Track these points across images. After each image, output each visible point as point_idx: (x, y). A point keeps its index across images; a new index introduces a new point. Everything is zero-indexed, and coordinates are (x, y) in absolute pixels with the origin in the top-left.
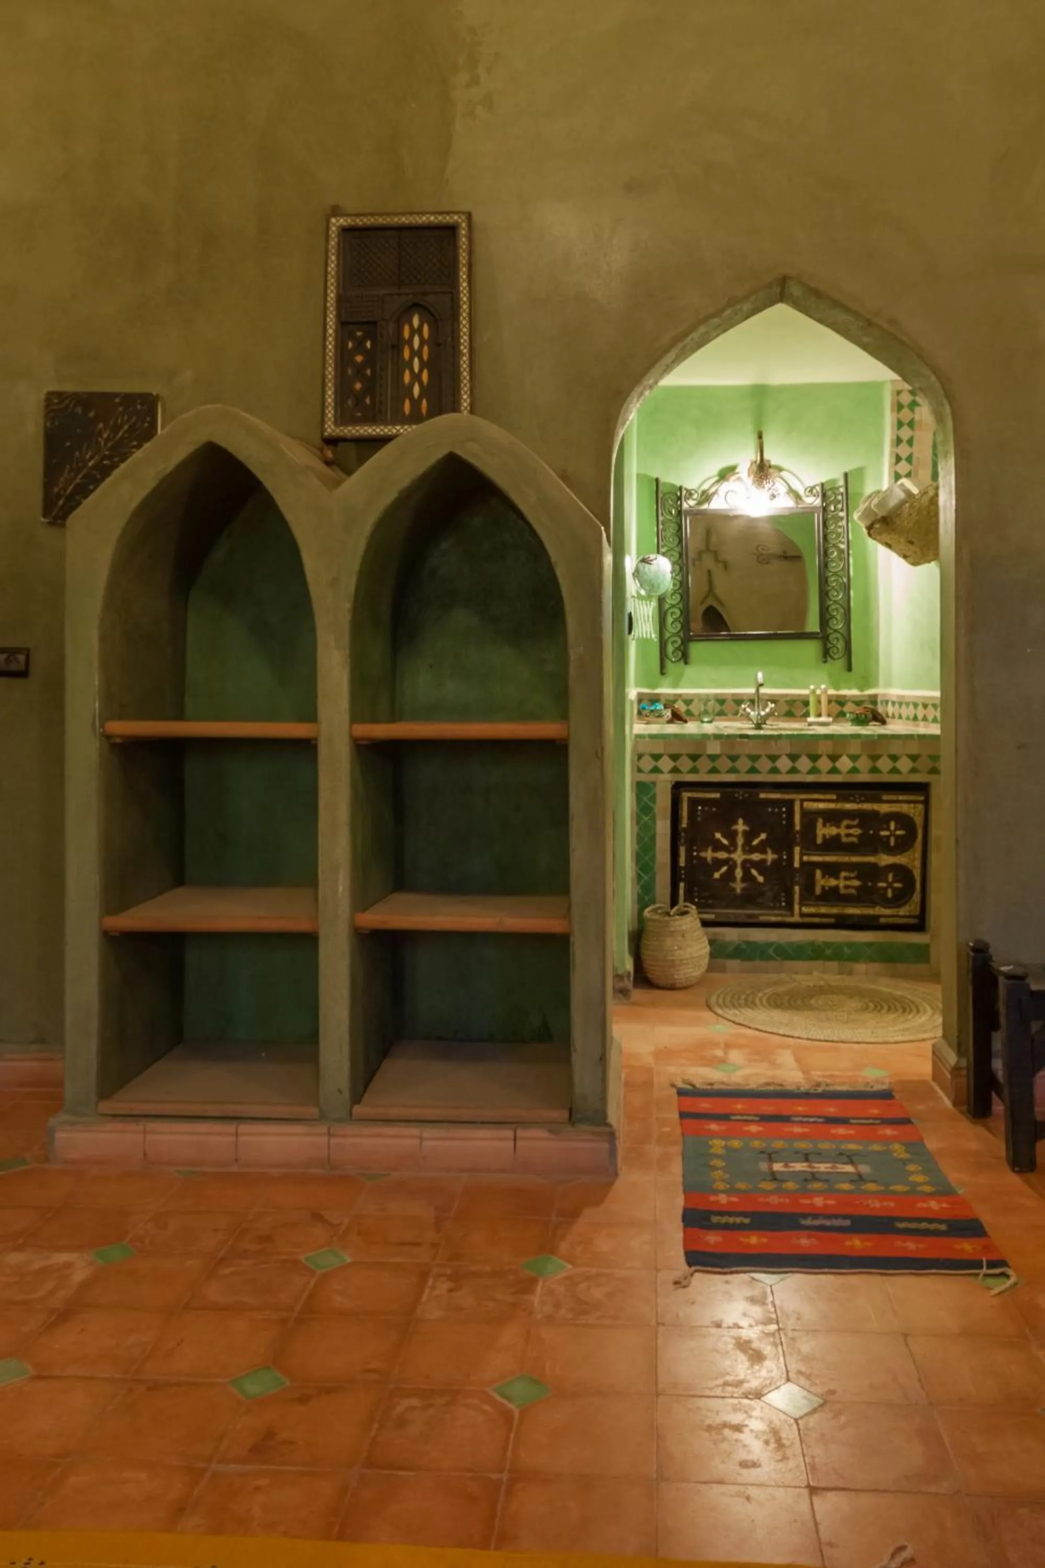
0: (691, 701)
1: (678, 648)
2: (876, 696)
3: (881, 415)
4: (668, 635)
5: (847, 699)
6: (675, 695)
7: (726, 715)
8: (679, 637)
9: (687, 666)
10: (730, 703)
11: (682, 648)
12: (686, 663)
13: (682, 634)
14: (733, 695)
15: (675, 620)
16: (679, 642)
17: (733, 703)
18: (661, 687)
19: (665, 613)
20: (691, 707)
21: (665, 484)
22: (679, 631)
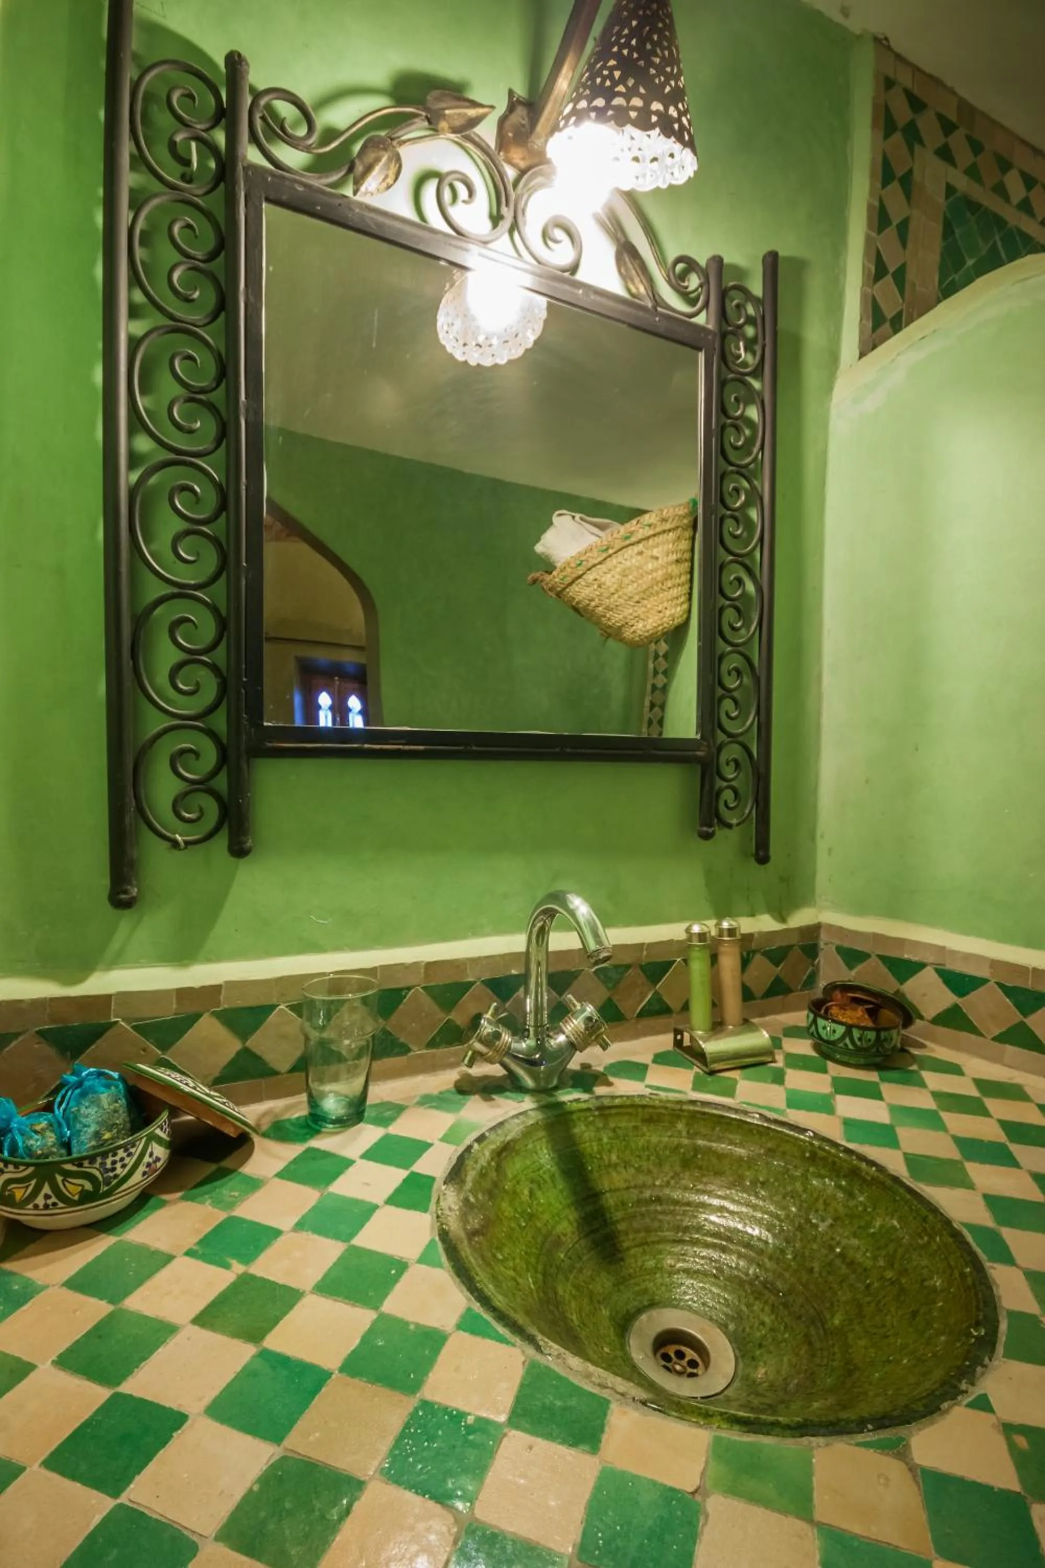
0: (260, 1013)
1: (203, 785)
2: (813, 931)
3: (845, 132)
4: (155, 723)
5: (754, 946)
6: (183, 994)
7: (404, 1050)
8: (211, 734)
9: (242, 862)
10: (419, 1000)
11: (221, 783)
12: (239, 851)
13: (220, 722)
14: (431, 966)
15: (192, 658)
16: (210, 755)
17: (427, 1001)
18: (117, 961)
19: (141, 620)
20: (260, 1042)
21: (155, 30)
22: (212, 709)
